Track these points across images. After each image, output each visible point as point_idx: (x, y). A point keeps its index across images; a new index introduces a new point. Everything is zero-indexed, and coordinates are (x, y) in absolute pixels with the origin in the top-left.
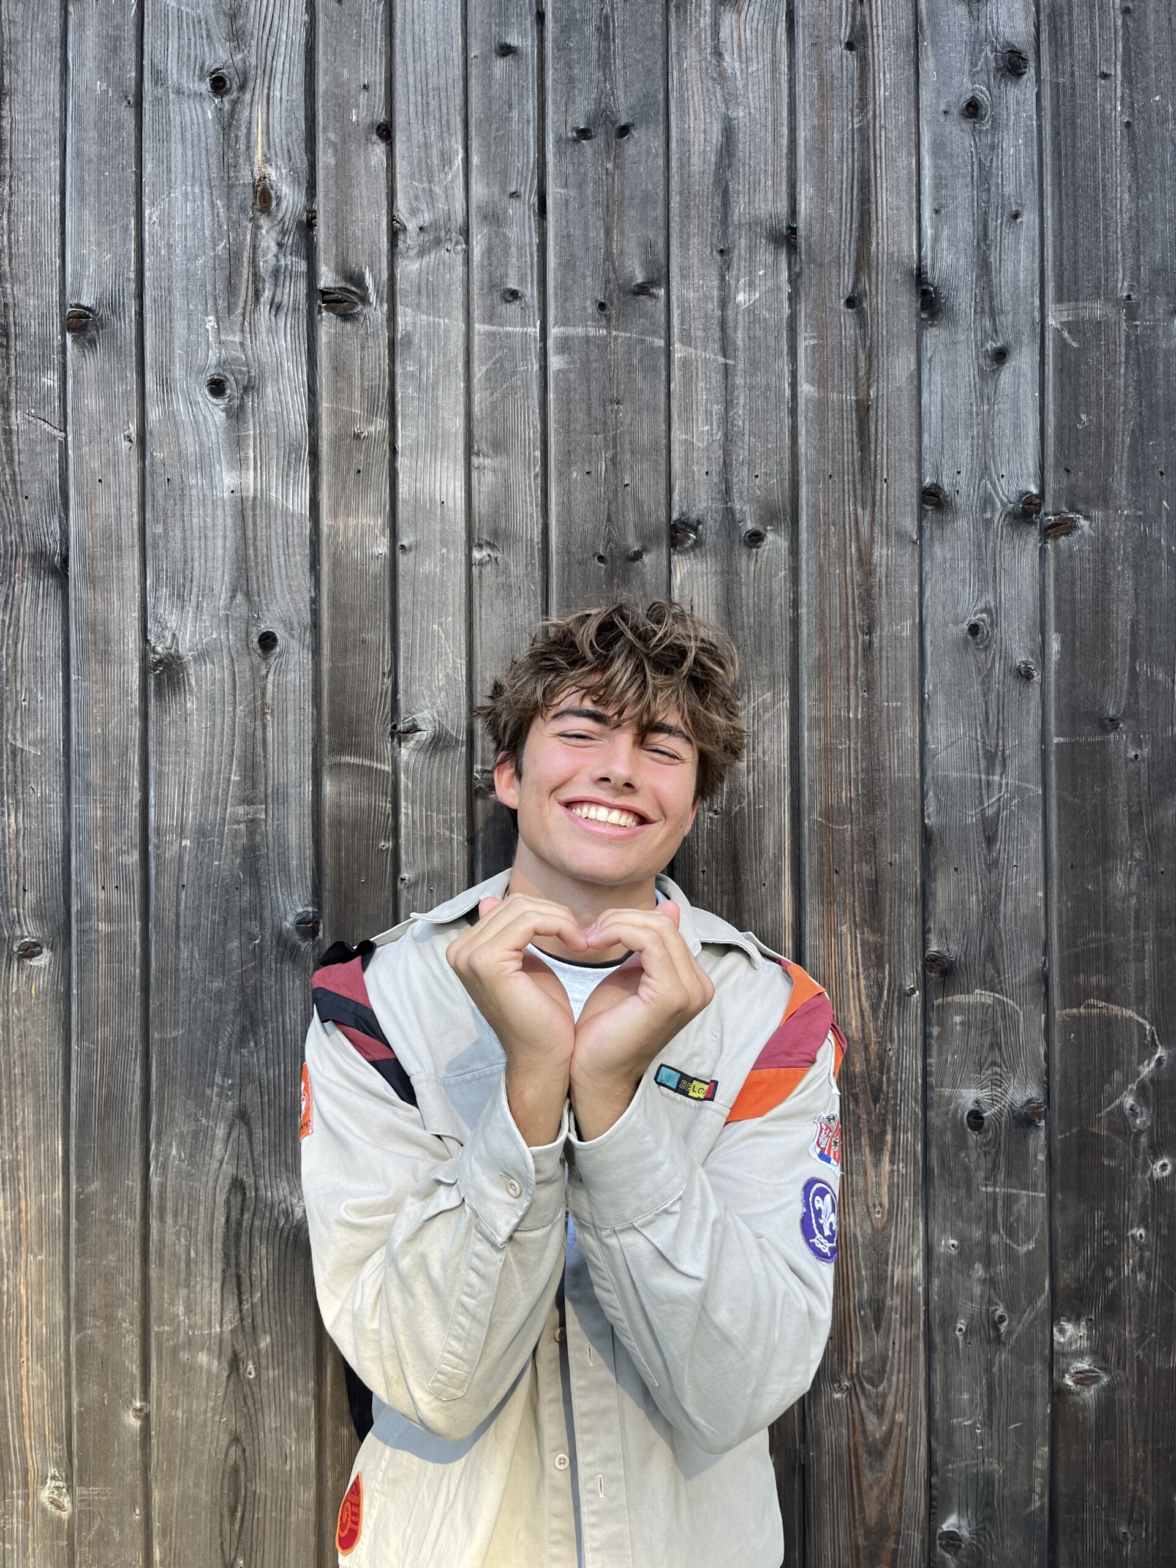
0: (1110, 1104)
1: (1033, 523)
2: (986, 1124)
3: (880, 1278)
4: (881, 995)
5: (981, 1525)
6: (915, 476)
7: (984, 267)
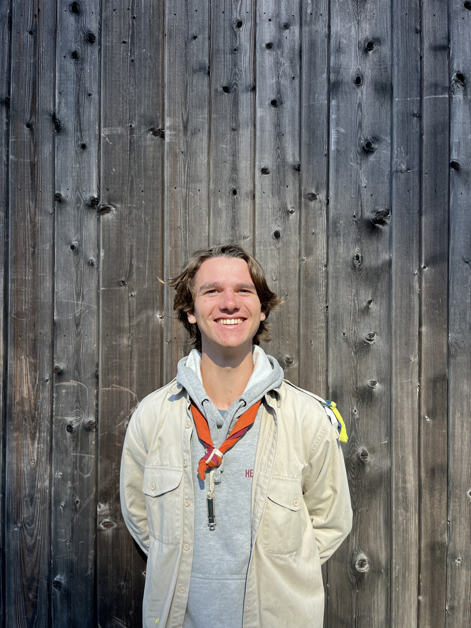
0: (119, 423)
1: (95, 208)
2: (73, 430)
3: (33, 487)
4: (36, 382)
5: (69, 579)
6: (51, 190)
7: (78, 114)
